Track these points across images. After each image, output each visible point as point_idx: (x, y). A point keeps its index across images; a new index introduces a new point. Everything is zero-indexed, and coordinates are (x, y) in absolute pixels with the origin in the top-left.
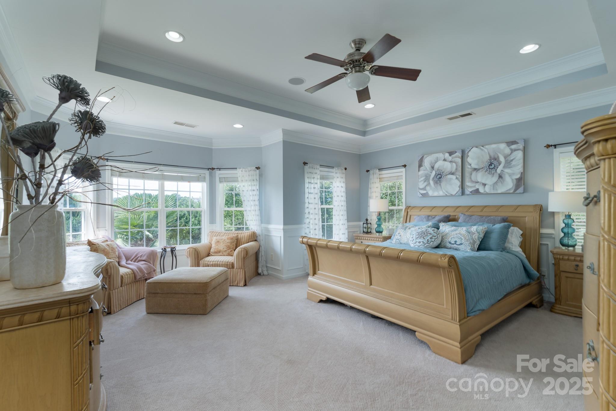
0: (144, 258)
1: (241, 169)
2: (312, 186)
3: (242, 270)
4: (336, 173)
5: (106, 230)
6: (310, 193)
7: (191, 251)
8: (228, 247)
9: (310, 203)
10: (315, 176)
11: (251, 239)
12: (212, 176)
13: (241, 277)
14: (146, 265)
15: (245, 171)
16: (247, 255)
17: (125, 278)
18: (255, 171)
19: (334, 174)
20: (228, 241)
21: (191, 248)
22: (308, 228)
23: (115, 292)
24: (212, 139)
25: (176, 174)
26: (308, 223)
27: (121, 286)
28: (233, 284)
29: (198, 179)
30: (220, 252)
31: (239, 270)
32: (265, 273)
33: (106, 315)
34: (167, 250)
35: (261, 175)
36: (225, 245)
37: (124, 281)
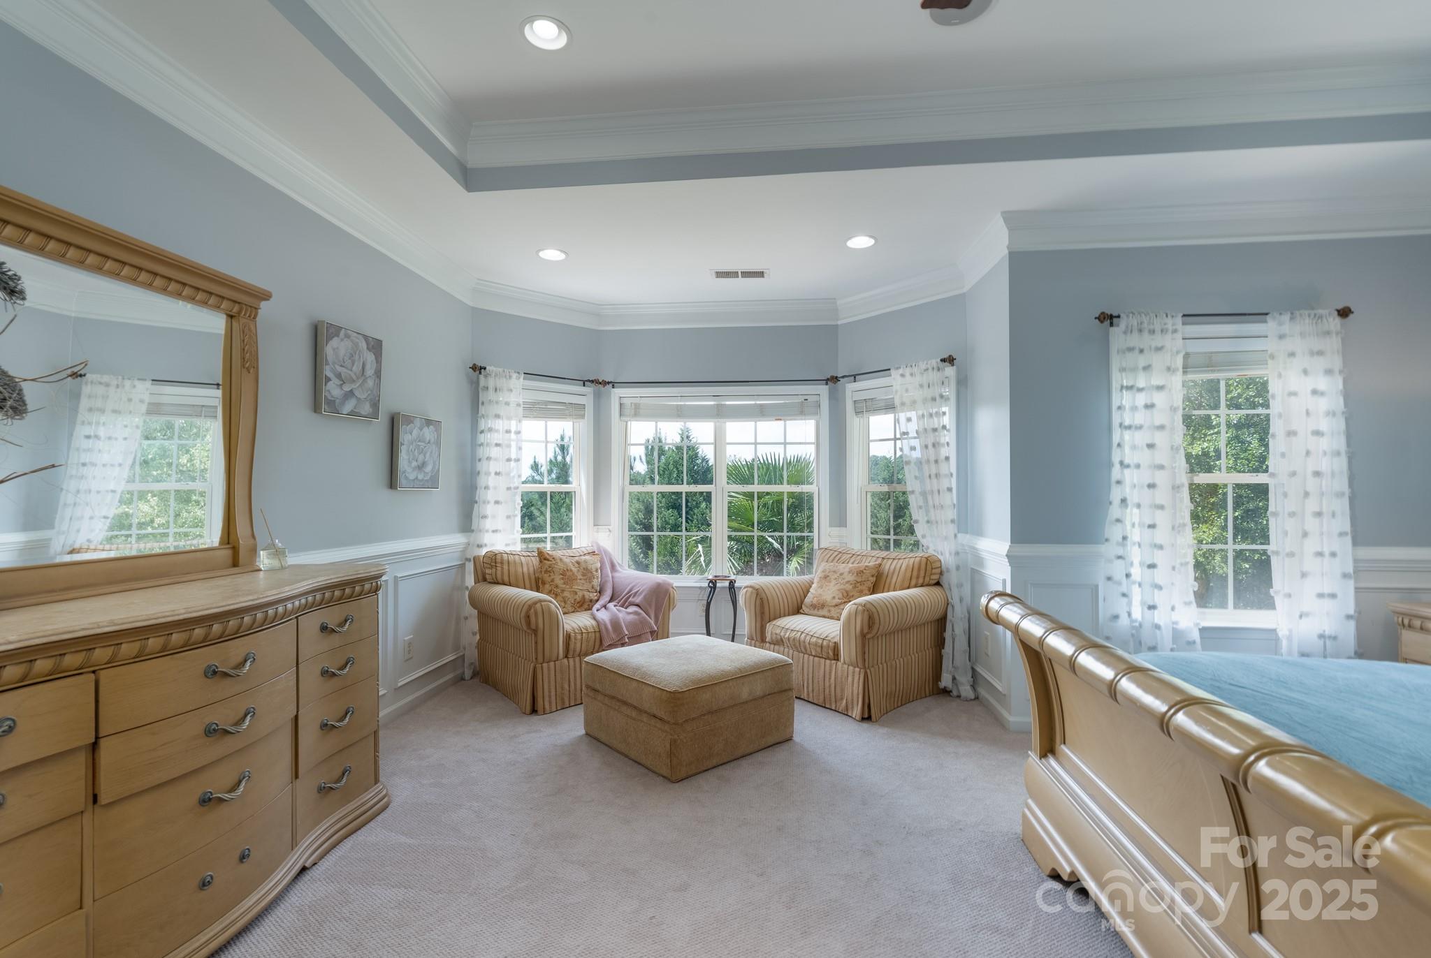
0: (638, 600)
1: (901, 371)
2: (1141, 399)
3: (857, 670)
4: (1281, 337)
5: (610, 531)
6: (1129, 427)
7: (748, 594)
8: (845, 594)
9: (1128, 466)
10: (1158, 360)
11: (918, 577)
12: (836, 401)
13: (855, 692)
14: (636, 617)
15: (912, 375)
16: (870, 627)
17: (575, 639)
18: (939, 370)
19: (1270, 345)
20: (849, 580)
21: (751, 587)
22: (1120, 557)
23: (549, 668)
24: (835, 299)
25: (753, 402)
26: (1121, 540)
27: (566, 657)
28: (838, 704)
29: (802, 410)
30: (823, 606)
31: (851, 668)
32: (966, 691)
33: (530, 714)
34: (718, 585)
35: (963, 382)
36: (839, 590)
37: (572, 646)
